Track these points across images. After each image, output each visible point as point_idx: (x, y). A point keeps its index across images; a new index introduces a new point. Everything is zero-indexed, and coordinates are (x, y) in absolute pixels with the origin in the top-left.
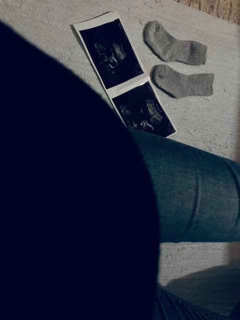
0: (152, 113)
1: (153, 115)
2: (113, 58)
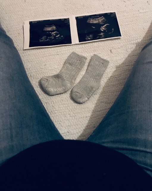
1: (98, 22)
2: (53, 33)
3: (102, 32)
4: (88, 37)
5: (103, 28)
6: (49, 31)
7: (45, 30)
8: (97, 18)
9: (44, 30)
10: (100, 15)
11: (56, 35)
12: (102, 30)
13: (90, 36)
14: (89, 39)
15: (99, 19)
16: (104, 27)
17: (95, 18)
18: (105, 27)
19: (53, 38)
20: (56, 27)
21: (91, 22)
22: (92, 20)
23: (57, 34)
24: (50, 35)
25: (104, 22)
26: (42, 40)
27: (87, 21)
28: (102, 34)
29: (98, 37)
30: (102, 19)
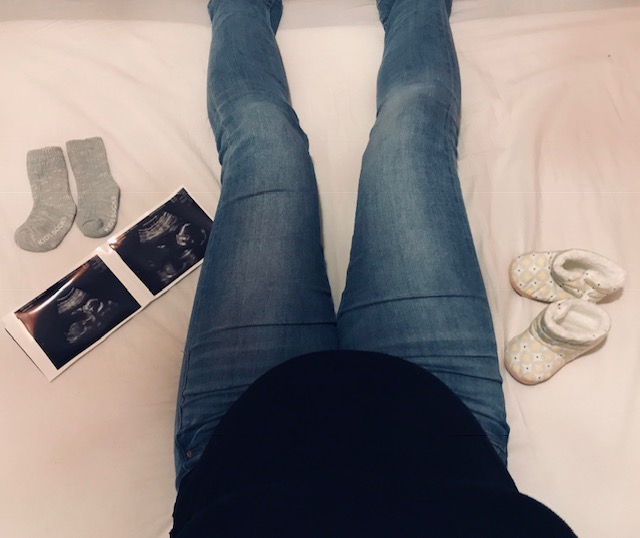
0: (161, 229)
1: (164, 228)
2: (86, 307)
3: (185, 248)
4: (163, 274)
5: (181, 239)
6: (74, 308)
7: (64, 310)
8: (155, 221)
9: (60, 312)
10: (159, 213)
11: (96, 309)
12: (184, 244)
13: (168, 269)
14: (170, 276)
15: (161, 220)
16: (182, 236)
17: (152, 223)
18: (185, 234)
19: (94, 319)
20: (84, 291)
21: (150, 238)
22: (148, 234)
23: (95, 305)
24: (83, 315)
25: (175, 224)
26: (72, 336)
27: (139, 239)
28: (188, 253)
29: (185, 264)
30: (168, 220)
